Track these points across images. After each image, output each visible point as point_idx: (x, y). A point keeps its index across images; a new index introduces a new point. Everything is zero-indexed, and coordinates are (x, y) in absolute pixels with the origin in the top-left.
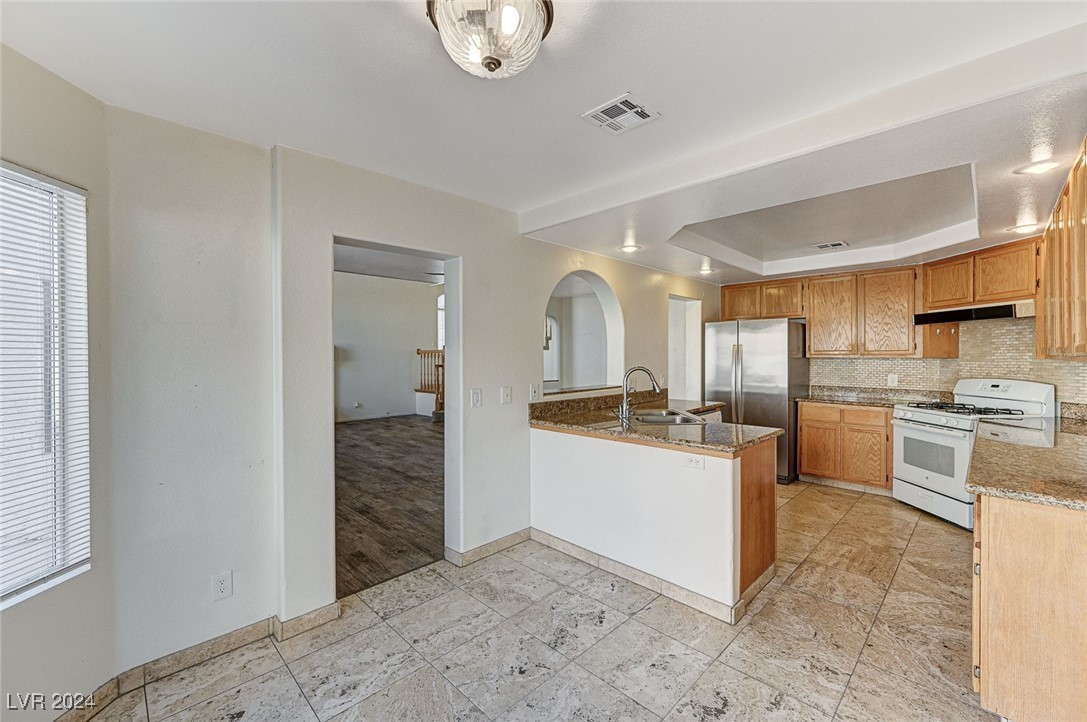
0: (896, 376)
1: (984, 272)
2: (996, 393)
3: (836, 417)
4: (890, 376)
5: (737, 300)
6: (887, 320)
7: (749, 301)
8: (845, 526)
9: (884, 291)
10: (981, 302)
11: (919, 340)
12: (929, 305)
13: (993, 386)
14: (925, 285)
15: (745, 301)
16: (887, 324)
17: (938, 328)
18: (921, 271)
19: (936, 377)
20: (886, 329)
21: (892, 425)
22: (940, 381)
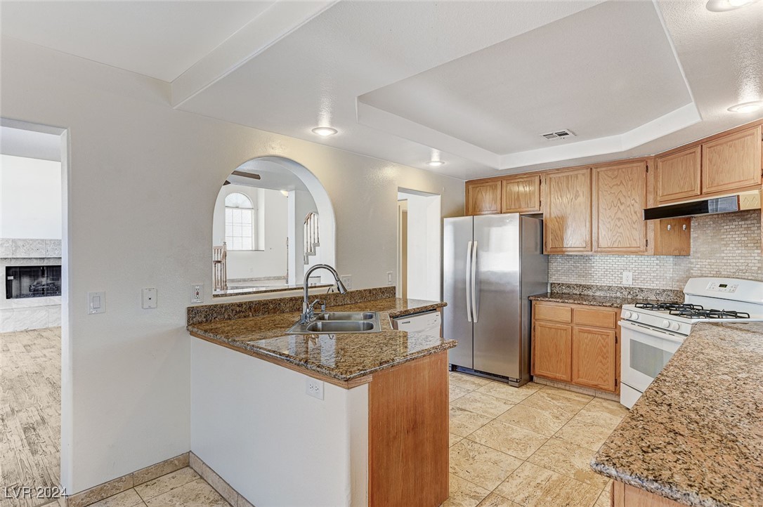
0: (631, 273)
1: (710, 162)
2: (723, 293)
3: (566, 317)
4: (625, 274)
5: (480, 196)
6: (619, 215)
7: (491, 196)
8: (558, 442)
9: (617, 185)
10: (708, 194)
11: (651, 235)
12: (659, 199)
13: (721, 286)
14: (656, 177)
15: (487, 196)
16: (619, 219)
17: (669, 224)
18: (652, 163)
19: (669, 275)
20: (619, 224)
21: (620, 326)
22: (672, 279)
